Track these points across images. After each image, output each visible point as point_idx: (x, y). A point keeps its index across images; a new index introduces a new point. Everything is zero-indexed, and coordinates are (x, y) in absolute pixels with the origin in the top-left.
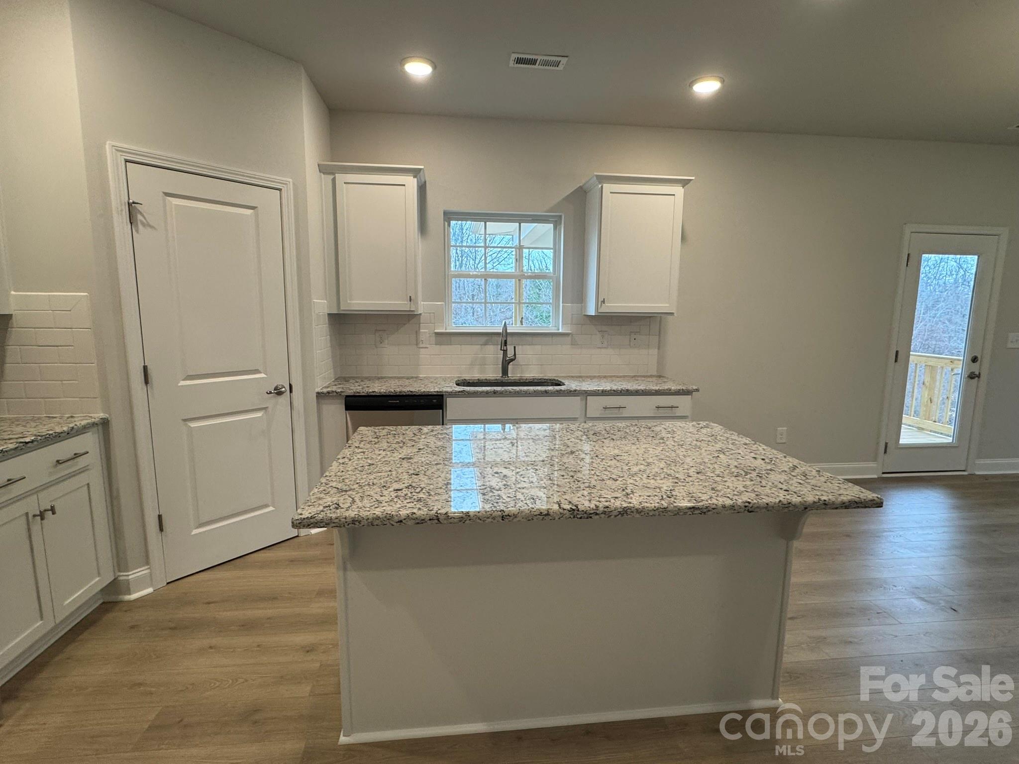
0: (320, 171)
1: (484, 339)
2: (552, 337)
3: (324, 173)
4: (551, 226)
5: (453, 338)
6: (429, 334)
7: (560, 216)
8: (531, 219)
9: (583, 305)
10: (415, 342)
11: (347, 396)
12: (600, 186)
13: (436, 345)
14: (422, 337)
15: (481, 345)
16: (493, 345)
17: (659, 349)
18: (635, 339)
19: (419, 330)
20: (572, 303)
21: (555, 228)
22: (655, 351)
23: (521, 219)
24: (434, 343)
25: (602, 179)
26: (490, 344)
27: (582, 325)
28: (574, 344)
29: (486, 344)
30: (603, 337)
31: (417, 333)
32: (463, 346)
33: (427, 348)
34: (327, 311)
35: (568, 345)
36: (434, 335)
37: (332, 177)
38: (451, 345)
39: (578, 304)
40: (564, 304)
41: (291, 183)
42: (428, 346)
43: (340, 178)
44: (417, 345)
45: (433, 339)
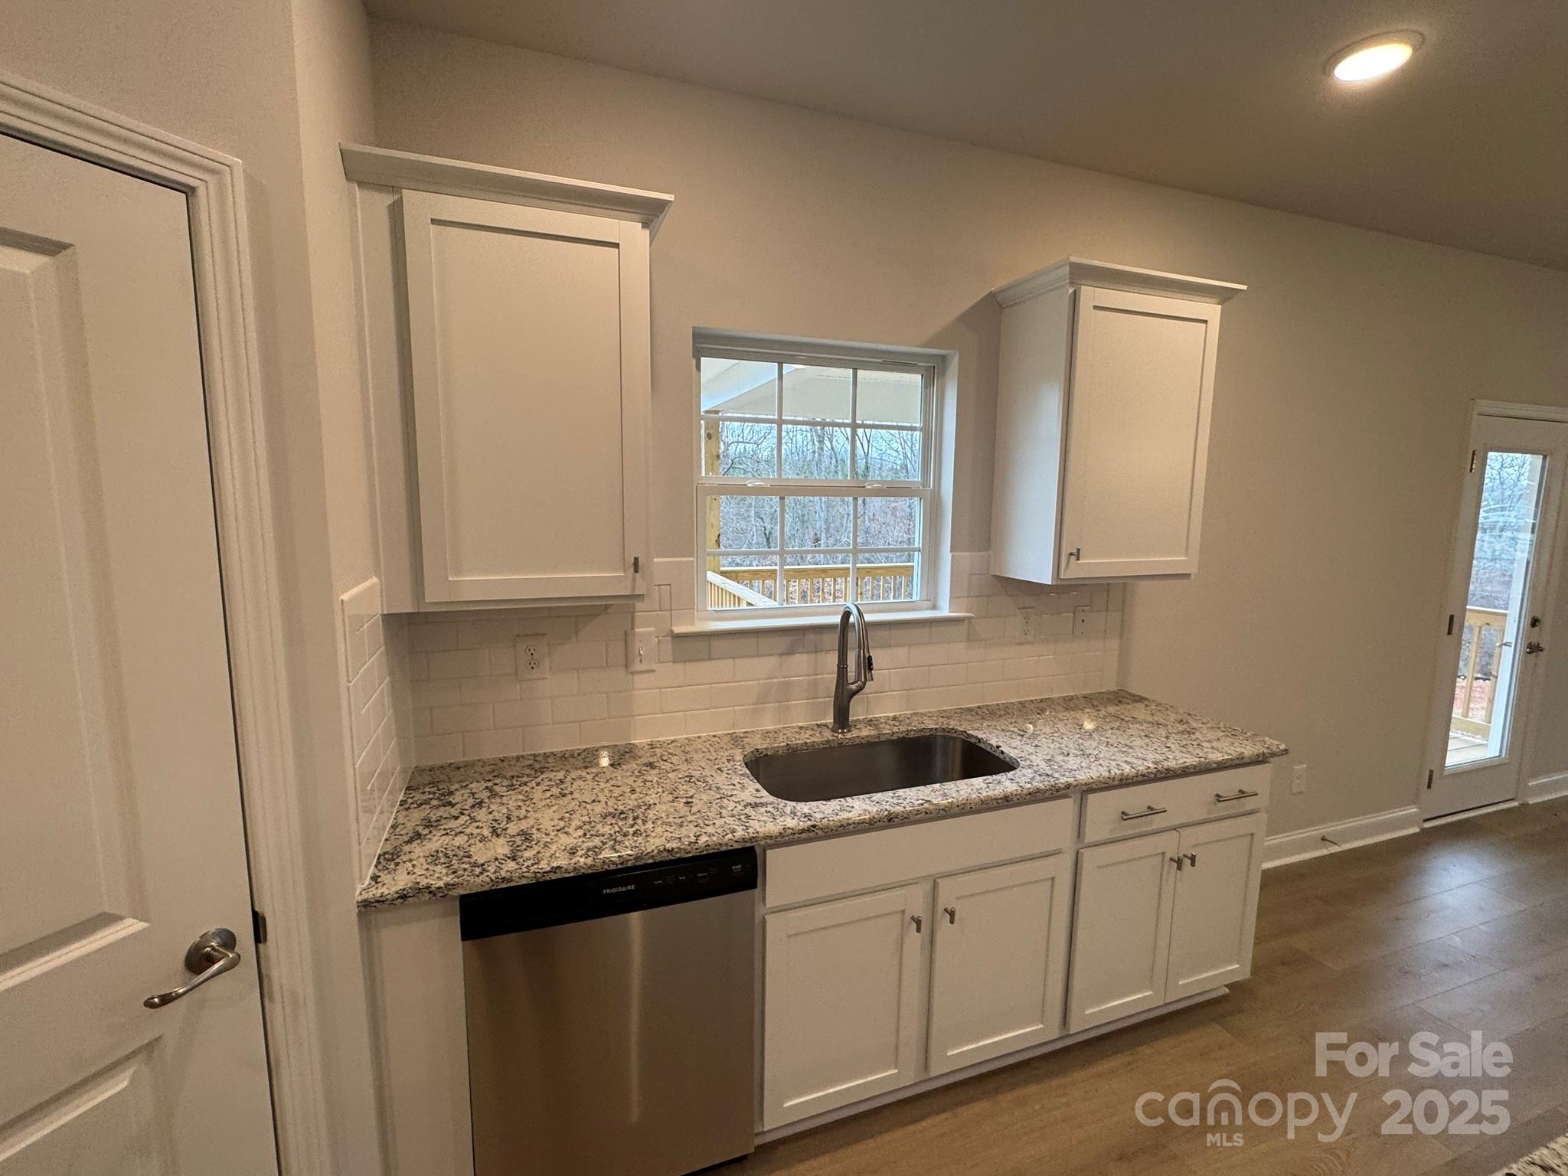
0: (348, 176)
1: (784, 642)
2: (930, 627)
3: (360, 184)
4: (916, 379)
5: (716, 644)
6: (657, 637)
7: (943, 359)
8: (880, 360)
9: (990, 552)
10: (624, 663)
11: (462, 897)
12: (1071, 290)
13: (674, 662)
14: (641, 647)
15: (781, 655)
16: (808, 653)
17: (1121, 636)
18: (1083, 621)
19: (633, 628)
20: (969, 551)
21: (928, 384)
22: (1114, 644)
23: (856, 359)
24: (671, 659)
25: (1082, 274)
26: (801, 650)
27: (989, 596)
28: (971, 638)
29: (790, 652)
30: (1027, 619)
31: (627, 637)
32: (737, 660)
33: (653, 671)
34: (378, 609)
35: (961, 642)
36: (669, 638)
37: (389, 199)
38: (710, 659)
39: (979, 551)
40: (955, 554)
41: (239, 174)
42: (653, 667)
43: (418, 204)
44: (626, 666)
45: (668, 648)
